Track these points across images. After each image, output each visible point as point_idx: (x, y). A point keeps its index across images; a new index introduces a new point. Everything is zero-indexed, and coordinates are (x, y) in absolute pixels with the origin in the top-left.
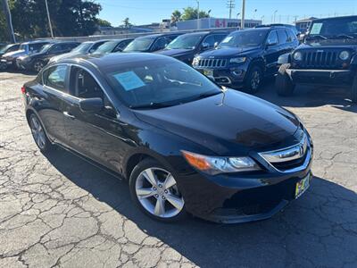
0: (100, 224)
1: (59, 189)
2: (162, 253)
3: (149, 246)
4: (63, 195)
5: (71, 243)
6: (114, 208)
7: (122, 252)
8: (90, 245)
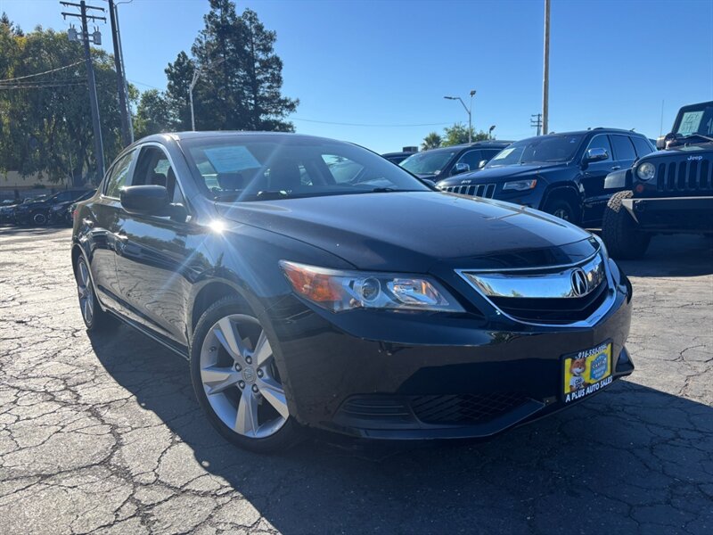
0: (118, 446)
1: (79, 387)
2: (218, 507)
3: (197, 494)
4: (78, 397)
5: (38, 476)
6: (165, 422)
7: (131, 499)
8: (72, 481)
